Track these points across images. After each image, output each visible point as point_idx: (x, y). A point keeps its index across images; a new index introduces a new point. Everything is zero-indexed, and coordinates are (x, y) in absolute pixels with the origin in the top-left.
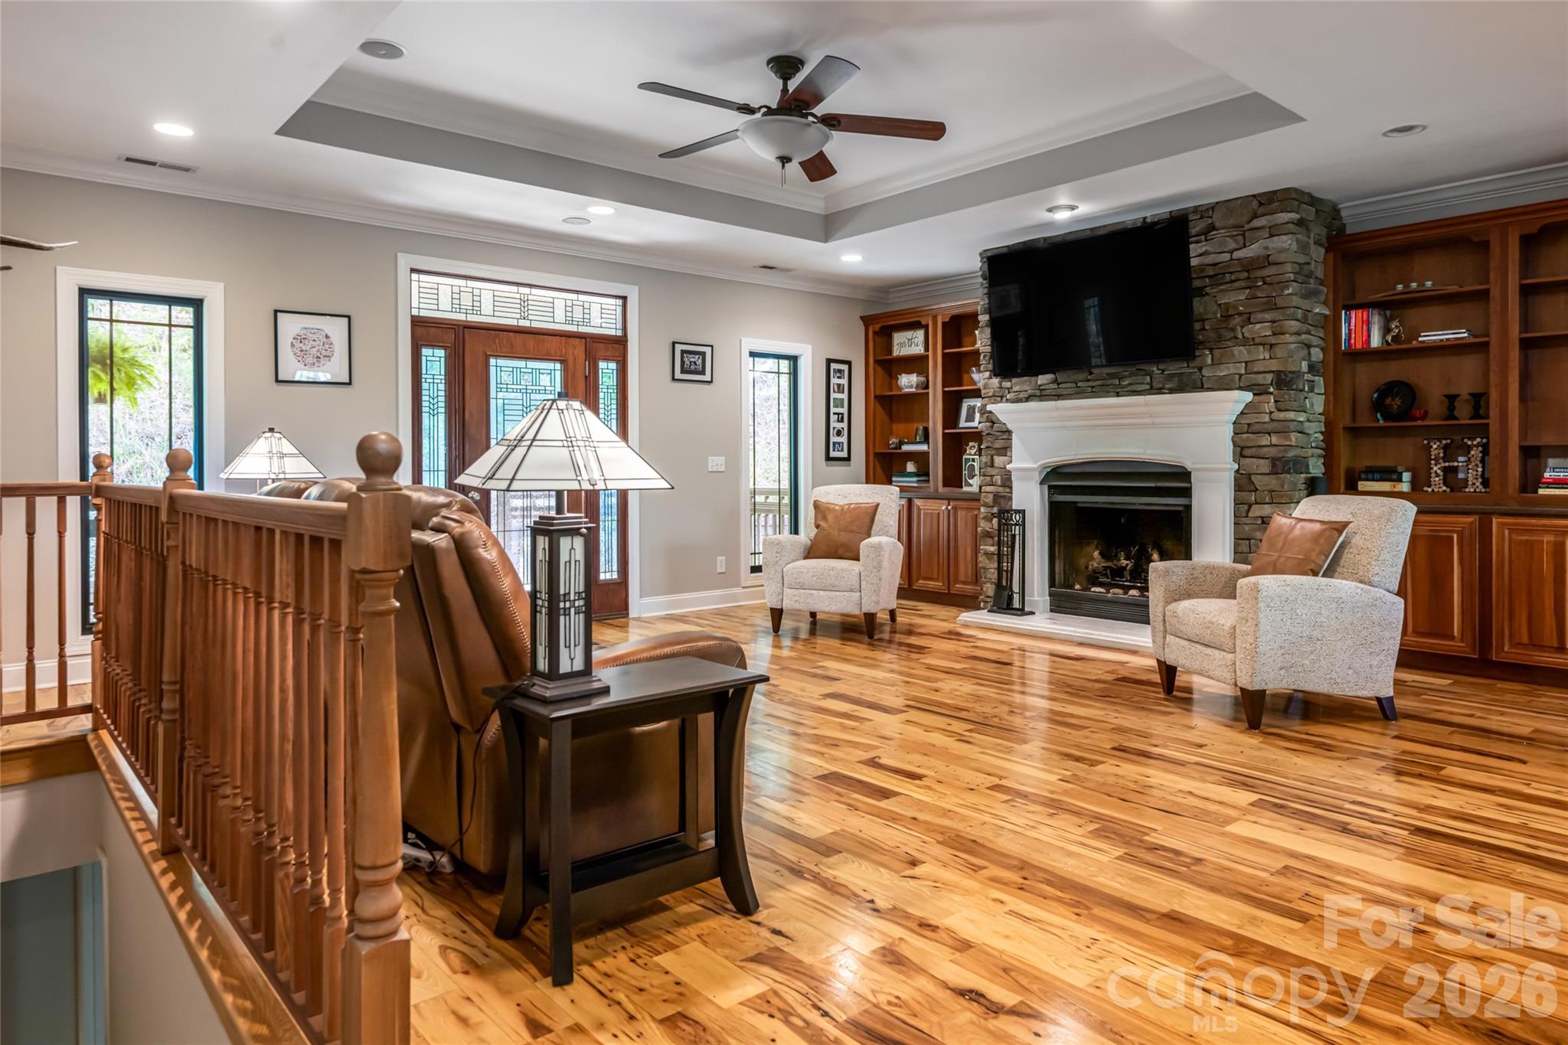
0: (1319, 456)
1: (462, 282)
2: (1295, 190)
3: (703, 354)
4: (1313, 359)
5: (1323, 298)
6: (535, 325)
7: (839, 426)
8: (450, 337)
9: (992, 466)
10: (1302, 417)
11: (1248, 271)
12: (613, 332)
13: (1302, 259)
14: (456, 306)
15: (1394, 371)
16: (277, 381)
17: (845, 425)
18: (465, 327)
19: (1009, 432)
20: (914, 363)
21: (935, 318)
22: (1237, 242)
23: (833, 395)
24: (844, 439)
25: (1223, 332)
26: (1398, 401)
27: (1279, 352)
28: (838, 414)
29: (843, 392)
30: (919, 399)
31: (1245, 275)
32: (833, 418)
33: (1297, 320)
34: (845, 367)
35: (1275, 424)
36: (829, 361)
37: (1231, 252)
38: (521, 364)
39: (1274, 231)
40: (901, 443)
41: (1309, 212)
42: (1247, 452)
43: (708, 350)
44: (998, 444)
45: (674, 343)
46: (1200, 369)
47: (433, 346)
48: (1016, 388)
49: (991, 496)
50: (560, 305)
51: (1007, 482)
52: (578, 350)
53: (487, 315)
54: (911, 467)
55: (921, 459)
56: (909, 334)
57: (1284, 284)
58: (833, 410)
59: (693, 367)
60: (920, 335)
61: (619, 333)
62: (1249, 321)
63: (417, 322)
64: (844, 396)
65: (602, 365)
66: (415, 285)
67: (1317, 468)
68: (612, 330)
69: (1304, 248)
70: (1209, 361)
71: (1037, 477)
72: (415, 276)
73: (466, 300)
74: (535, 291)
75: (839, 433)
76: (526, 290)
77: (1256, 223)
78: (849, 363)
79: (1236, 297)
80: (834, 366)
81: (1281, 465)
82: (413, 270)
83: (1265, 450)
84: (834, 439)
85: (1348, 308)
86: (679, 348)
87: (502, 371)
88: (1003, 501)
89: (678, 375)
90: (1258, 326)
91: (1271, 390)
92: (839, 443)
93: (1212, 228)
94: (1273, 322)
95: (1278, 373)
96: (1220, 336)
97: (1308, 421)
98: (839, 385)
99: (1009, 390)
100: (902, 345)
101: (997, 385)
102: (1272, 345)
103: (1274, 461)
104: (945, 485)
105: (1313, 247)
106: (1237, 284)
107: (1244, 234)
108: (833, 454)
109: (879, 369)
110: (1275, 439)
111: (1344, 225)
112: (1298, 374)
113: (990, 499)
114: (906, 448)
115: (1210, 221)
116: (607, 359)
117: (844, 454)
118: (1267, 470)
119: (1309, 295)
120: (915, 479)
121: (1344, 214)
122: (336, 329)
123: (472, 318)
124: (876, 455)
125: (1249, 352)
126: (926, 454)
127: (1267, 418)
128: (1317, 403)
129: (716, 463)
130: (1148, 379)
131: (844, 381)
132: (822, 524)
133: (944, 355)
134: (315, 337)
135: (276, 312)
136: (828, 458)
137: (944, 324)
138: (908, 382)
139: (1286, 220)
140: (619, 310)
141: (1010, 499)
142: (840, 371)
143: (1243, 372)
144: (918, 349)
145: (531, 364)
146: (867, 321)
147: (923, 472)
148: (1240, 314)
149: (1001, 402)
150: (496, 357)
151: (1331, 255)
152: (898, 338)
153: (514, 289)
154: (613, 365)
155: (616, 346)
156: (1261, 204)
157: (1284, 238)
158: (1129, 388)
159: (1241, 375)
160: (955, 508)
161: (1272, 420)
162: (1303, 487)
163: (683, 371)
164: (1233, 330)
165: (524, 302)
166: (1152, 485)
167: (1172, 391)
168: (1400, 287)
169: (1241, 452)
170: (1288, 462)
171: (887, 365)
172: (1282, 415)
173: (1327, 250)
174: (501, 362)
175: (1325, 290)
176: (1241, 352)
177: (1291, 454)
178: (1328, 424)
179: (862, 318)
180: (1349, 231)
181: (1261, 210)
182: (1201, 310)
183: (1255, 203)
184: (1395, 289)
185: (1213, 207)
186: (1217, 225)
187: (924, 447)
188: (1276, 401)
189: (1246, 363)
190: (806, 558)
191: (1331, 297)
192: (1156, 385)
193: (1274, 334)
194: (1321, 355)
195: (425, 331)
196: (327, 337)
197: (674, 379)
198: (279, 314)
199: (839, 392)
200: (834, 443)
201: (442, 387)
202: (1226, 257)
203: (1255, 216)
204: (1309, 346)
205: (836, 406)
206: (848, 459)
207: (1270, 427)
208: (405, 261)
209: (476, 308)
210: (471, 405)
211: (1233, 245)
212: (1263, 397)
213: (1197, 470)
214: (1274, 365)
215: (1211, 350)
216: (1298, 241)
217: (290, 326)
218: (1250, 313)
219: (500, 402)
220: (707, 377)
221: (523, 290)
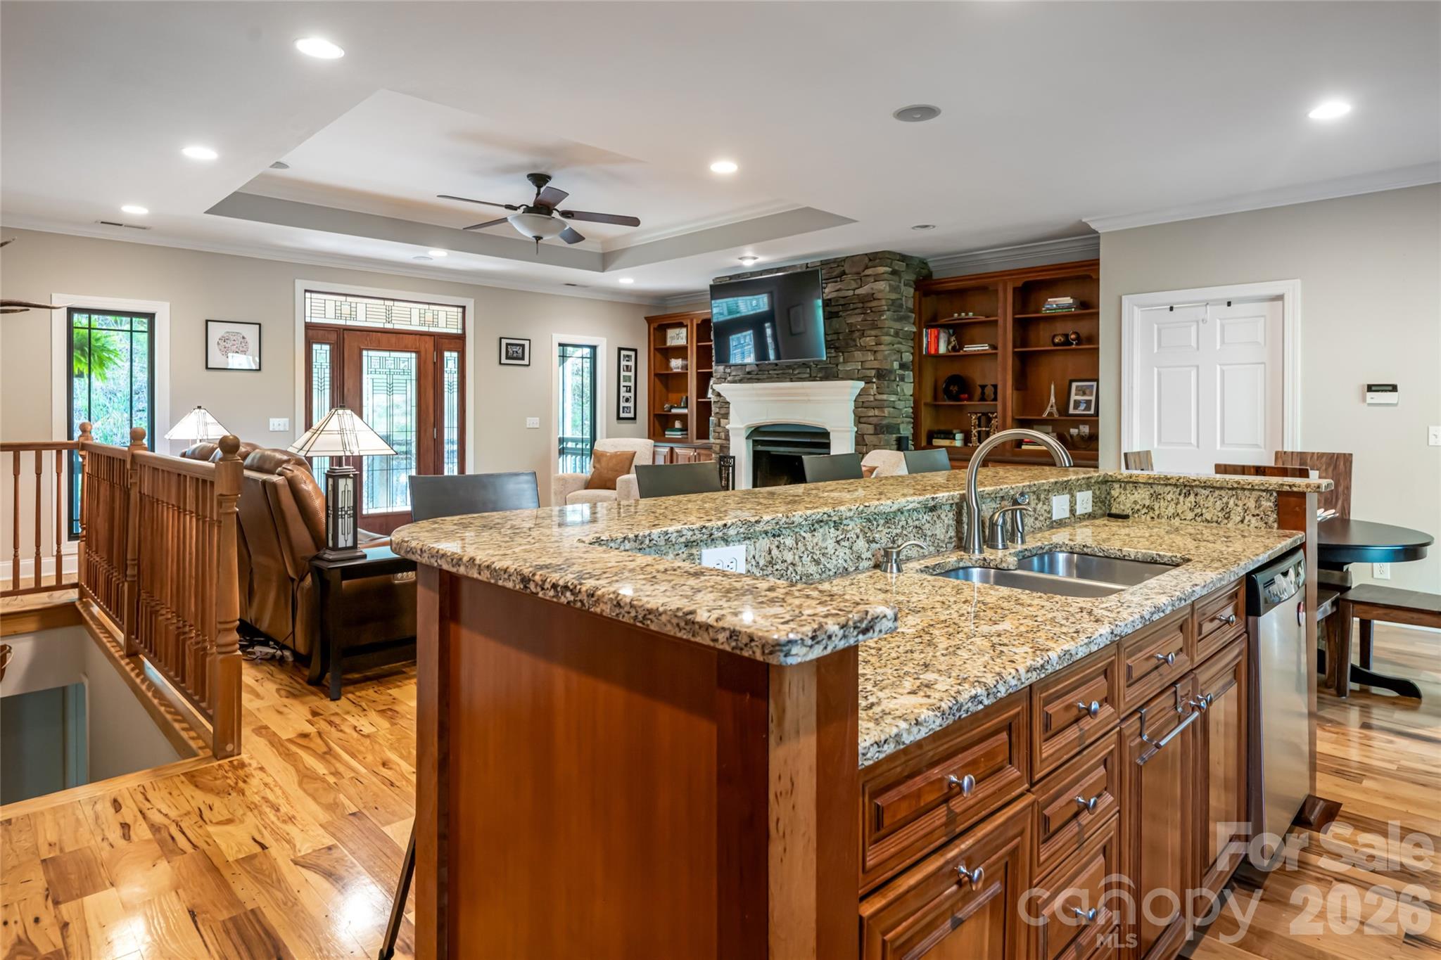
0: (909, 422)
1: (343, 298)
2: (889, 252)
3: (523, 346)
4: (904, 360)
5: (912, 321)
6: (397, 327)
7: (628, 395)
8: (333, 337)
9: (719, 426)
10: (893, 398)
11: (863, 303)
12: (454, 331)
13: (894, 296)
14: (338, 315)
15: (954, 370)
16: (207, 368)
17: (632, 394)
18: (344, 330)
19: (728, 403)
20: (681, 352)
21: (692, 321)
22: (857, 283)
23: (623, 374)
24: (631, 404)
25: (850, 342)
26: (956, 388)
27: (879, 356)
28: (627, 387)
29: (630, 371)
30: (683, 376)
31: (861, 305)
32: (623, 390)
33: (890, 335)
34: (632, 354)
35: (876, 402)
36: (620, 349)
37: (854, 290)
38: (386, 354)
39: (877, 278)
40: (672, 407)
41: (900, 266)
42: (862, 420)
43: (526, 343)
44: (723, 411)
45: (501, 338)
46: (837, 365)
47: (321, 343)
48: (733, 373)
49: (718, 446)
50: (415, 313)
51: (727, 438)
52: (429, 344)
53: (360, 322)
54: (678, 425)
55: (683, 418)
56: (677, 331)
57: (881, 313)
58: (622, 384)
59: (515, 355)
60: (684, 330)
61: (460, 332)
62: (863, 335)
63: (309, 327)
64: (632, 374)
65: (447, 354)
66: (308, 301)
67: (906, 430)
68: (455, 329)
69: (894, 289)
70: (841, 360)
71: (745, 434)
72: (308, 295)
73: (347, 311)
74: (396, 303)
75: (627, 400)
76: (390, 303)
77: (868, 272)
78: (635, 351)
79: (855, 319)
80: (623, 353)
81: (880, 429)
82: (306, 291)
83: (871, 419)
84: (623, 404)
85: (928, 327)
86: (504, 342)
87: (371, 359)
88: (725, 450)
89: (504, 361)
90: (868, 339)
91: (874, 380)
92: (627, 407)
93: (844, 273)
94: (876, 336)
95: (878, 370)
96: (847, 344)
97: (899, 400)
98: (627, 366)
99: (730, 374)
100: (672, 338)
101: (722, 370)
102: (875, 352)
103: (876, 426)
104: (698, 438)
105: (903, 288)
106: (856, 311)
107: (861, 280)
108: (622, 415)
109: (658, 355)
110: (877, 412)
111: (930, 274)
112: (891, 371)
113: (717, 448)
114: (674, 411)
115: (842, 269)
116: (450, 350)
117: (631, 415)
118: (872, 432)
119: (900, 319)
120: (679, 433)
121: (931, 265)
122: (251, 333)
123: (350, 323)
124: (656, 415)
125: (863, 355)
126: (686, 415)
127: (872, 398)
128: (908, 389)
129: (533, 422)
130: (808, 370)
131: (632, 363)
132: (597, 466)
133: (698, 347)
134: (234, 338)
135: (207, 321)
136: (619, 418)
137: (698, 325)
138: (676, 364)
139: (882, 271)
140: (460, 315)
141: (729, 448)
142: (628, 356)
143: (860, 368)
144: (682, 342)
145: (394, 354)
146: (649, 320)
147: (684, 429)
148: (858, 330)
149: (724, 382)
150: (367, 349)
151: (917, 293)
152: (671, 333)
153: (382, 302)
154: (455, 354)
155: (457, 341)
156: (870, 260)
157: (882, 283)
158: (799, 376)
159: (859, 370)
160: (698, 454)
161: (876, 400)
162: (894, 443)
163: (507, 358)
164: (854, 340)
165: (389, 311)
166: (809, 440)
167: (822, 379)
168: (956, 315)
169: (859, 420)
170: (882, 427)
171: (663, 352)
172: (879, 397)
173: (915, 290)
174: (371, 353)
175: (914, 315)
176: (858, 355)
177: (885, 422)
178: (915, 402)
179: (646, 318)
180: (935, 276)
181: (870, 264)
182: (837, 326)
183: (866, 260)
184: (953, 316)
185: (845, 259)
186: (847, 272)
187: (685, 411)
188: (877, 388)
189: (862, 362)
190: (586, 488)
191: (917, 320)
192: (814, 375)
193: (877, 344)
194: (911, 358)
195: (314, 333)
196: (243, 338)
197: (500, 363)
198: (209, 323)
199: (627, 371)
200: (624, 408)
201: (327, 371)
202: (851, 293)
203: (867, 268)
204: (900, 352)
205: (624, 381)
206: (634, 418)
207: (873, 404)
208: (300, 285)
209: (353, 316)
210: (349, 384)
211: (854, 285)
212: (870, 385)
213: (833, 431)
214: (876, 365)
215: (843, 353)
216: (890, 285)
217: (216, 331)
218: (864, 330)
219: (371, 381)
220: (526, 362)
221: (388, 303)
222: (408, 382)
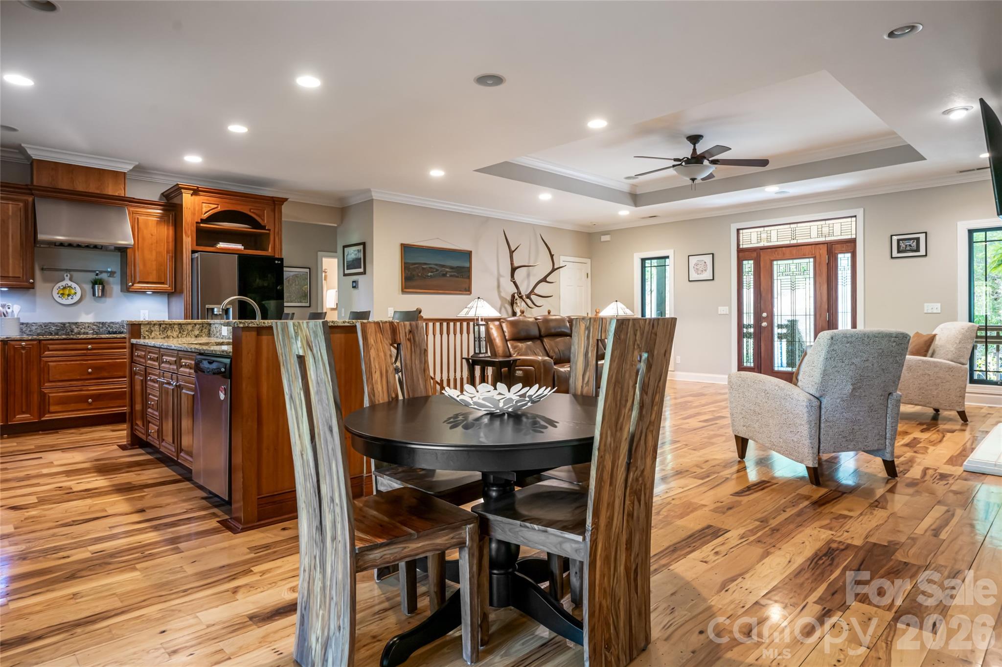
1: (762, 229)
3: (918, 239)
6: (800, 241)
8: (755, 255)
12: (849, 237)
14: (760, 240)
16: (689, 281)
18: (761, 249)
38: (790, 261)
43: (922, 236)
45: (892, 236)
47: (747, 260)
50: (814, 229)
52: (825, 251)
53: (774, 242)
59: (908, 248)
61: (853, 237)
63: (740, 251)
65: (840, 256)
66: (741, 235)
68: (849, 235)
72: (741, 231)
73: (764, 236)
74: (799, 225)
76: (795, 225)
82: (739, 229)
86: (895, 238)
87: (779, 266)
89: (895, 254)
116: (843, 252)
122: (708, 259)
123: (766, 244)
129: (934, 307)
134: (701, 263)
135: (688, 256)
140: (854, 223)
145: (795, 261)
150: (777, 260)
153: (788, 226)
154: (849, 255)
155: (850, 245)
163: (899, 251)
165: (794, 231)
174: (779, 262)
195: (743, 254)
196: (705, 263)
197: (892, 258)
198: (690, 257)
201: (752, 276)
208: (734, 226)
209: (769, 239)
210: (764, 284)
217: (693, 260)
219: (779, 281)
220: (922, 252)
221: (792, 226)
222: (808, 280)
